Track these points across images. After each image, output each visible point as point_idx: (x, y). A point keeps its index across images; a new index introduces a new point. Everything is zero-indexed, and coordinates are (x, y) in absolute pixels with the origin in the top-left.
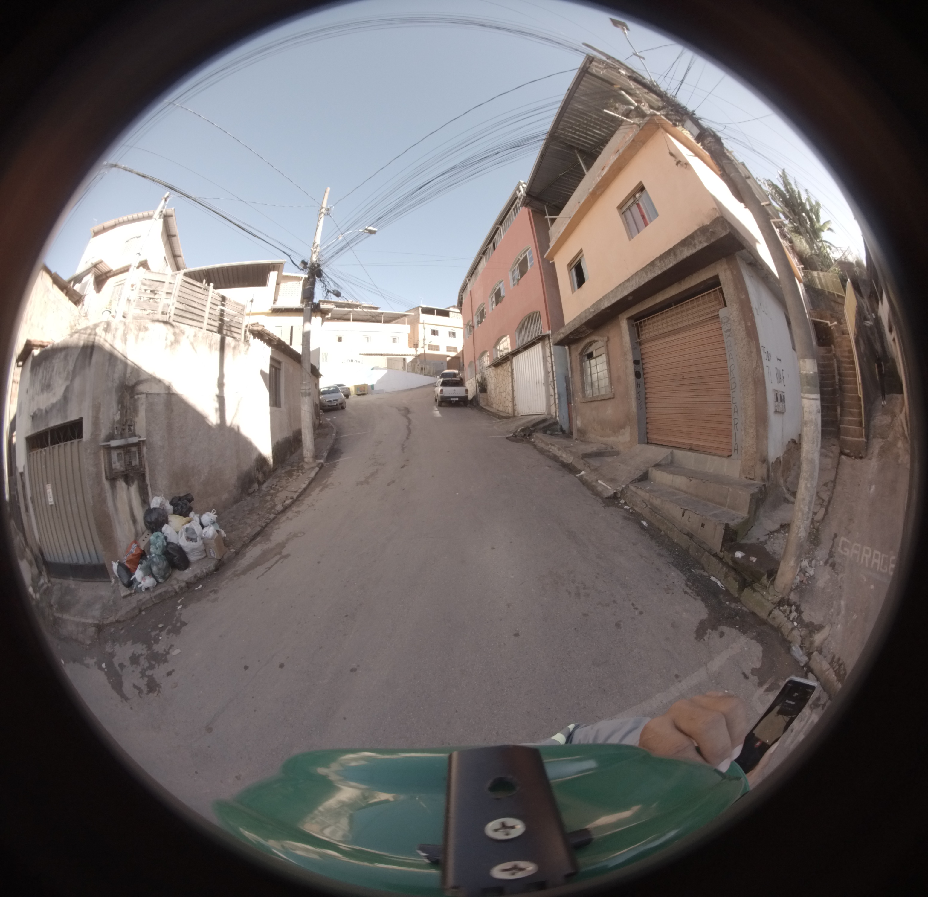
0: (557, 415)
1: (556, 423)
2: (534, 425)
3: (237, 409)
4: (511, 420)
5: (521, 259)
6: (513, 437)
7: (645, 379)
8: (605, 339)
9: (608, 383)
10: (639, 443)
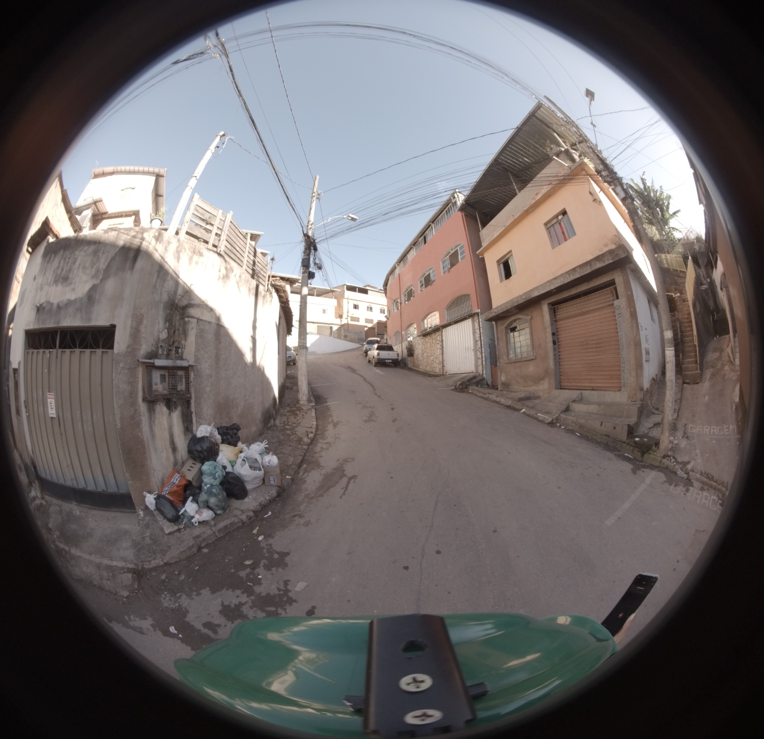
0: (484, 372)
1: (483, 379)
2: (468, 381)
4: (442, 377)
5: (452, 252)
6: (456, 389)
7: (559, 345)
8: (530, 317)
9: (530, 349)
10: (556, 389)
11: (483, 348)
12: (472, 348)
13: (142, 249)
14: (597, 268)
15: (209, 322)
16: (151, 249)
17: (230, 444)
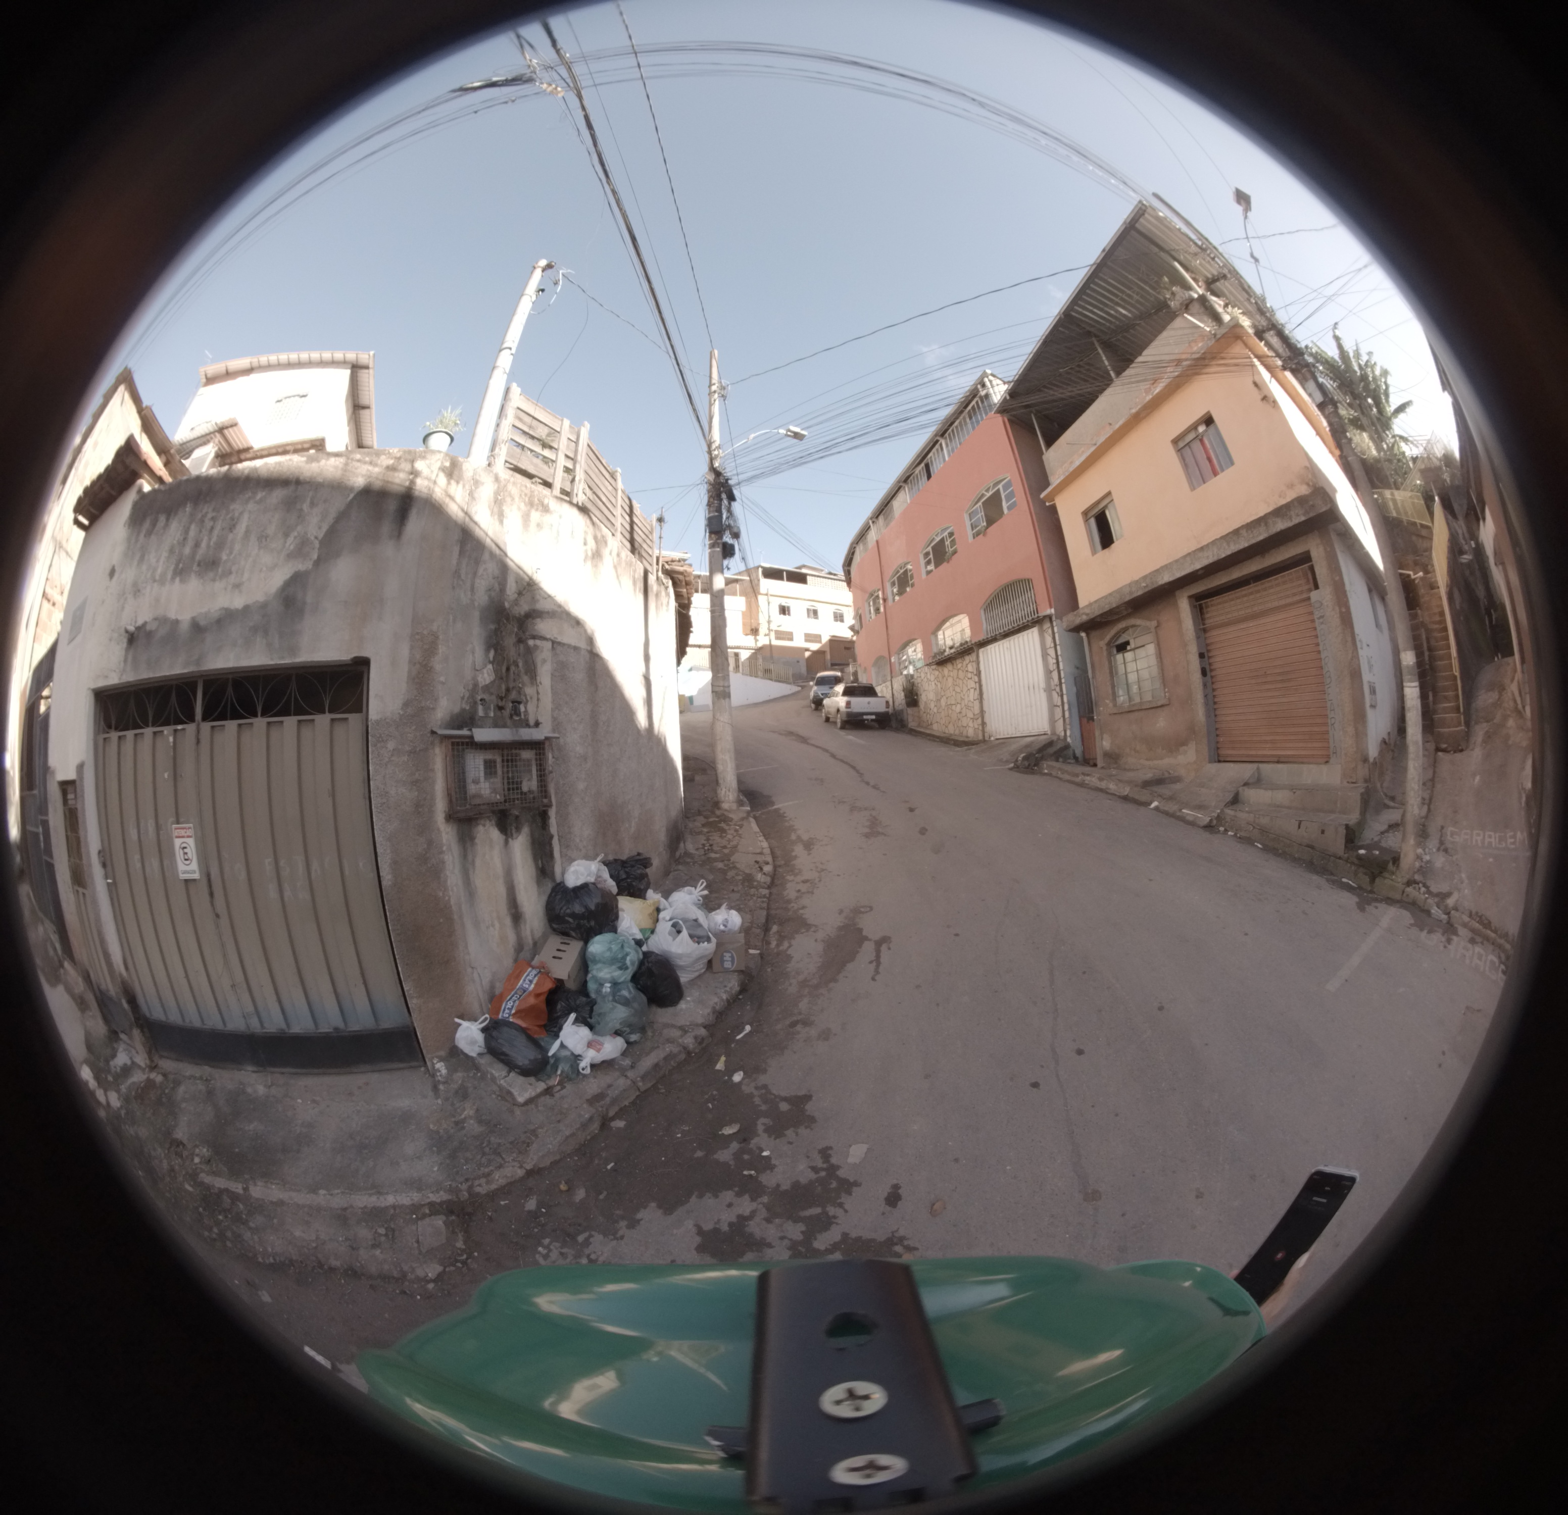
0: (1068, 733)
1: (1067, 747)
2: (1040, 750)
4: (983, 746)
5: (988, 495)
6: (1016, 768)
7: (1212, 677)
8: (1154, 623)
9: (1158, 685)
10: (1210, 762)
11: (1064, 686)
12: (1043, 685)
13: (417, 493)
14: (1278, 530)
15: (576, 649)
16: (438, 494)
17: (632, 895)
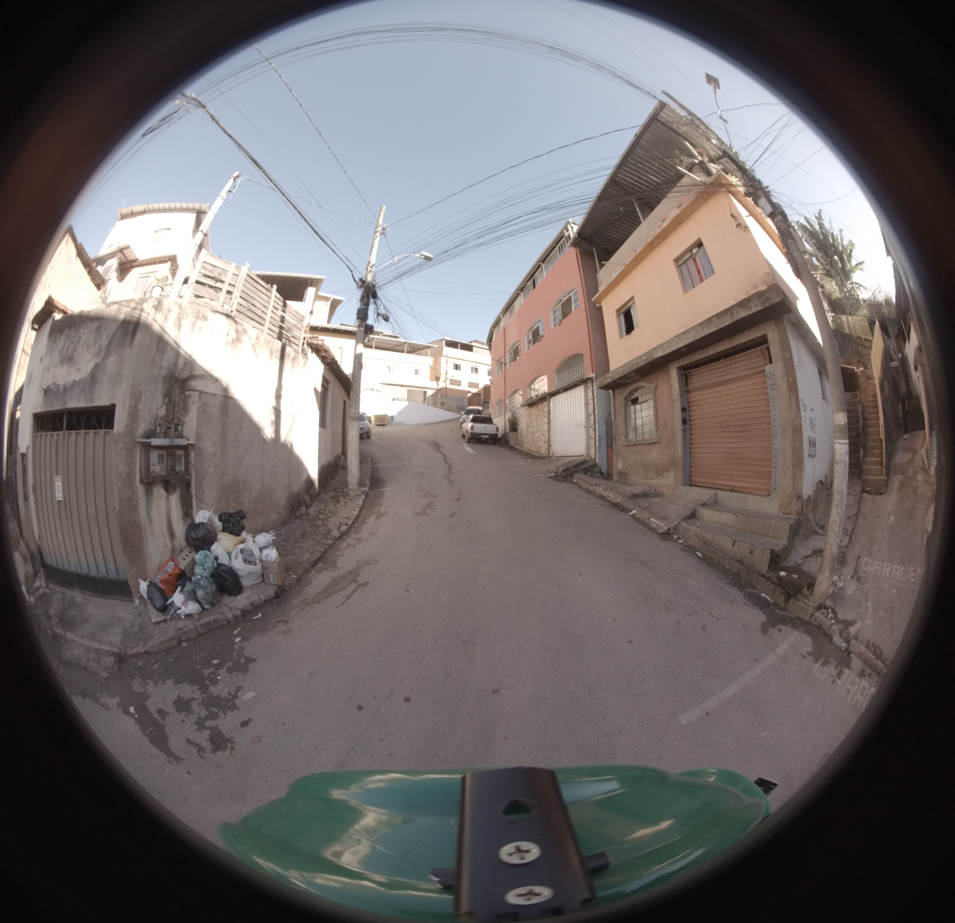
0: (597, 456)
1: (595, 465)
2: (575, 466)
3: (292, 426)
4: (547, 460)
5: (565, 299)
6: (555, 477)
7: (690, 425)
8: (654, 386)
9: (653, 428)
10: (684, 485)
11: (597, 425)
12: (584, 424)
13: (141, 321)
15: (214, 395)
17: (231, 533)
